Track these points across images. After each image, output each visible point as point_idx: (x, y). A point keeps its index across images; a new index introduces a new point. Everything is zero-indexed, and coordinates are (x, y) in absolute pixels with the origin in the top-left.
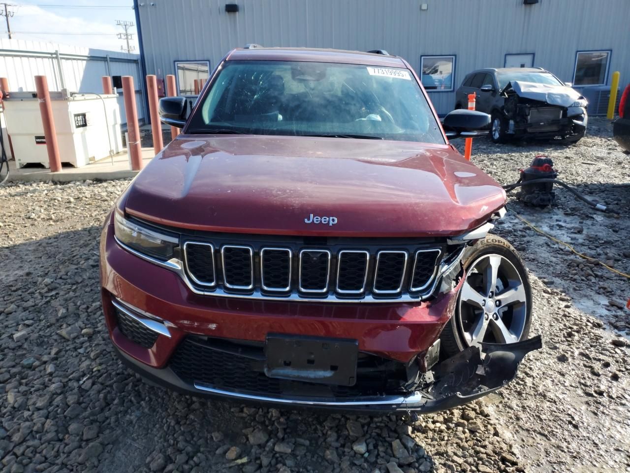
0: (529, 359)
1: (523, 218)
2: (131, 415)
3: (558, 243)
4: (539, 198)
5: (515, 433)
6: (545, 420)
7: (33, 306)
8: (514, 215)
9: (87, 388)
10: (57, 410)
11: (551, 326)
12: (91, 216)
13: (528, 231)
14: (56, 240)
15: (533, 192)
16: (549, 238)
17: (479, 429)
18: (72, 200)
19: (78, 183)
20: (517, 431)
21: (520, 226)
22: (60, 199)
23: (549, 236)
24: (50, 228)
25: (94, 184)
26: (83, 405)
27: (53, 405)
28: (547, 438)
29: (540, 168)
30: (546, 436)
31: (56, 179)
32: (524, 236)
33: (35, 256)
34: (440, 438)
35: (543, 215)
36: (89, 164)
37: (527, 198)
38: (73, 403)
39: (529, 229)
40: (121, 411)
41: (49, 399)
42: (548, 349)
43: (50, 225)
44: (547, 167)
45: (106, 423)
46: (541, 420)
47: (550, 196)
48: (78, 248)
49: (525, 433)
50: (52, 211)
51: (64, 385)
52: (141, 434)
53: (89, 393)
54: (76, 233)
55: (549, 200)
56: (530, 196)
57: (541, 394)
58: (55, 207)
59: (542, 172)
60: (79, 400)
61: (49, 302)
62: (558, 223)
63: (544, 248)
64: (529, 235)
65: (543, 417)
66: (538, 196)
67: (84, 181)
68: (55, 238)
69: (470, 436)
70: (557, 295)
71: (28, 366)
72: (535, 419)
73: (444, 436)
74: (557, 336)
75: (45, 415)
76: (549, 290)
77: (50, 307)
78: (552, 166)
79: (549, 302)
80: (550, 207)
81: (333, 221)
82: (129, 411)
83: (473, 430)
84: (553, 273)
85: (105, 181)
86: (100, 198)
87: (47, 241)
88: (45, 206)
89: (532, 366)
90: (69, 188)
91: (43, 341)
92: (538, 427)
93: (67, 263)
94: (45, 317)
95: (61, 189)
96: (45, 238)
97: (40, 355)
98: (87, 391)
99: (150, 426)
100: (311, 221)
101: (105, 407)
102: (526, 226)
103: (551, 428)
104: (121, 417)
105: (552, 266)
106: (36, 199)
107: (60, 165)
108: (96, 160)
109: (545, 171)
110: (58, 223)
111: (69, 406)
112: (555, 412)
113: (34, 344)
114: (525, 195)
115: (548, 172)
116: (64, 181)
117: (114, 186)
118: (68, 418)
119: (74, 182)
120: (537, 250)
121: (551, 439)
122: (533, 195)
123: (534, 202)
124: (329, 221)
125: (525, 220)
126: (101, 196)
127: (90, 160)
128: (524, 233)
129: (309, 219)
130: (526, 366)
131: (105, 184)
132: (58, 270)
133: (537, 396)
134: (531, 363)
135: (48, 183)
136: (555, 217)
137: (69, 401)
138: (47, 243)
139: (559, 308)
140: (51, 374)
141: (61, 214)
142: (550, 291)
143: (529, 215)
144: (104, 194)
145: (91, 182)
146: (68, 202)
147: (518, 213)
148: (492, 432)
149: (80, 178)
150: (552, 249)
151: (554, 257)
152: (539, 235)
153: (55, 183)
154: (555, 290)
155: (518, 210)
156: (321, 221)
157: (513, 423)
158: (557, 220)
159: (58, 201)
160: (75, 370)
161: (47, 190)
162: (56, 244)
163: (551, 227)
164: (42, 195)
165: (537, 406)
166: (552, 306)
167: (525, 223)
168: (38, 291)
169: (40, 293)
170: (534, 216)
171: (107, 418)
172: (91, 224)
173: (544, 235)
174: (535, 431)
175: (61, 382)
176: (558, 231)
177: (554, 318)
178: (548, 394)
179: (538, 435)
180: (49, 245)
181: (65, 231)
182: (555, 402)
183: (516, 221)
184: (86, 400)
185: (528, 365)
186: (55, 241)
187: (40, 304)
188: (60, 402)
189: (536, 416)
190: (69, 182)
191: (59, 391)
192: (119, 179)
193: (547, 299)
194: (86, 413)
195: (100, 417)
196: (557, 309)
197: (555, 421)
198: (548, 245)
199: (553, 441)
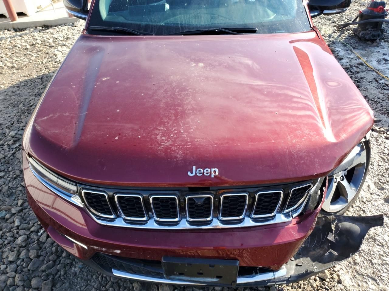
0: (363, 201)
1: (357, 53)
2: (75, 267)
3: (384, 78)
4: (371, 34)
5: (353, 278)
6: (375, 264)
7: (4, 158)
8: (351, 50)
9: (43, 241)
10: (23, 264)
11: (379, 165)
12: (42, 63)
13: (361, 67)
14: (18, 88)
15: (367, 29)
16: (377, 73)
17: (327, 278)
18: (28, 47)
19: (32, 30)
20: (355, 276)
21: (355, 61)
22: (20, 46)
23: (378, 71)
24: (14, 77)
25: (43, 30)
26: (41, 258)
27: (20, 259)
28: (376, 282)
29: (375, 9)
30: (376, 281)
31: (16, 27)
32: (358, 73)
33: (4, 106)
34: (298, 285)
35: (373, 49)
36: (38, 12)
37: (362, 34)
38: (34, 257)
39: (361, 64)
40: (68, 264)
41: (17, 253)
42: (377, 190)
43: (13, 73)
44: (381, 8)
45: (57, 276)
46: (372, 264)
47: (379, 32)
48: (33, 97)
49: (360, 278)
50: (15, 59)
51: (27, 237)
52: (83, 285)
53: (45, 245)
54: (32, 81)
55: (379, 36)
56: (364, 32)
57: (372, 238)
58: (17, 55)
59: (376, 13)
60: (38, 253)
61: (14, 153)
62: (384, 57)
63: (373, 84)
64: (362, 71)
65: (374, 261)
66: (371, 33)
67: (36, 28)
68: (17, 87)
69: (320, 284)
70: (384, 133)
71: (2, 218)
72: (368, 263)
73: (301, 284)
74: (384, 176)
75: (15, 270)
76: (377, 128)
77: (15, 159)
78: (385, 7)
79: (377, 141)
80: (378, 41)
81: (215, 172)
82: (74, 263)
83: (322, 277)
84: (380, 110)
85: (51, 26)
86: (48, 44)
87: (11, 89)
88: (10, 54)
89: (365, 209)
90: (26, 34)
91: (12, 192)
92: (369, 271)
93: (26, 114)
94: (12, 168)
95: (20, 36)
96: (11, 87)
97: (11, 205)
98: (44, 243)
99: (89, 277)
100: (194, 174)
101: (57, 259)
102: (360, 61)
103: (380, 272)
104: (68, 270)
105: (380, 103)
106: (3, 46)
107: (16, 15)
108: (43, 7)
109: (378, 12)
110: (19, 71)
111: (31, 260)
112: (383, 256)
113: (6, 195)
114: (361, 31)
115: (381, 13)
116: (21, 28)
117: (57, 32)
118: (31, 271)
119: (29, 29)
120: (368, 87)
121: (380, 283)
122: (367, 31)
123: (367, 37)
124: (211, 173)
125: (358, 55)
126: (49, 42)
127: (38, 8)
128: (359, 70)
129: (192, 173)
130: (360, 208)
131: (51, 30)
132: (20, 120)
133: (370, 240)
134: (365, 205)
135: (10, 31)
136: (382, 51)
137: (31, 256)
138: (13, 92)
139: (385, 147)
140: (18, 227)
141: (21, 62)
142: (378, 130)
143: (362, 49)
144: (51, 40)
145: (41, 28)
146: (26, 49)
147: (354, 48)
148: (336, 280)
149: (32, 25)
150: (380, 85)
151: (381, 93)
152: (369, 71)
153: (16, 30)
154: (382, 129)
155: (354, 46)
156: (203, 173)
157: (351, 267)
158: (384, 54)
159: (19, 48)
160: (35, 222)
161: (10, 38)
162: (18, 92)
163: (379, 62)
164: (7, 43)
165: (369, 250)
166: (380, 145)
167: (359, 58)
168: (6, 143)
169: (8, 145)
170: (366, 50)
171: (58, 271)
172: (43, 71)
173: (373, 71)
174: (368, 276)
175: (25, 234)
176: (384, 65)
177: (381, 157)
178: (378, 238)
179: (370, 280)
180: (14, 94)
181: (24, 79)
182: (383, 246)
183: (352, 56)
184: (43, 253)
185: (362, 207)
186: (18, 90)
187: (8, 156)
188: (24, 257)
189: (369, 260)
190: (25, 29)
191: (24, 244)
192: (60, 25)
193: (376, 138)
194: (43, 267)
195: (53, 270)
196: (383, 148)
197: (383, 265)
198: (377, 81)
199: (381, 286)
